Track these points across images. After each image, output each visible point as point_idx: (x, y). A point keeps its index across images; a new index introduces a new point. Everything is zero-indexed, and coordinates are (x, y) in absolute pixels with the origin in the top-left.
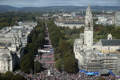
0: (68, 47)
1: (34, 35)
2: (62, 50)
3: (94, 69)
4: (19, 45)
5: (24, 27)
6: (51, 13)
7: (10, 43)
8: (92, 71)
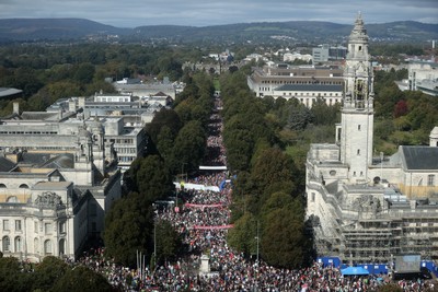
0: (285, 171)
1: (166, 129)
2: (261, 184)
3: (369, 253)
4: (106, 162)
5: (133, 99)
6: (241, 50)
7: (72, 156)
8: (362, 262)
